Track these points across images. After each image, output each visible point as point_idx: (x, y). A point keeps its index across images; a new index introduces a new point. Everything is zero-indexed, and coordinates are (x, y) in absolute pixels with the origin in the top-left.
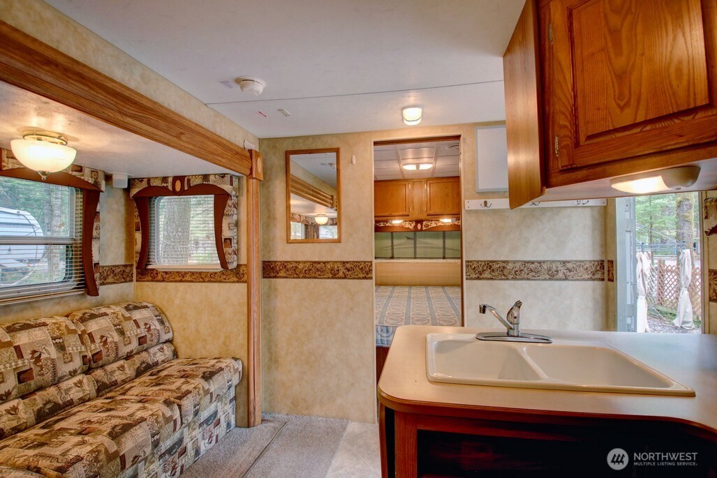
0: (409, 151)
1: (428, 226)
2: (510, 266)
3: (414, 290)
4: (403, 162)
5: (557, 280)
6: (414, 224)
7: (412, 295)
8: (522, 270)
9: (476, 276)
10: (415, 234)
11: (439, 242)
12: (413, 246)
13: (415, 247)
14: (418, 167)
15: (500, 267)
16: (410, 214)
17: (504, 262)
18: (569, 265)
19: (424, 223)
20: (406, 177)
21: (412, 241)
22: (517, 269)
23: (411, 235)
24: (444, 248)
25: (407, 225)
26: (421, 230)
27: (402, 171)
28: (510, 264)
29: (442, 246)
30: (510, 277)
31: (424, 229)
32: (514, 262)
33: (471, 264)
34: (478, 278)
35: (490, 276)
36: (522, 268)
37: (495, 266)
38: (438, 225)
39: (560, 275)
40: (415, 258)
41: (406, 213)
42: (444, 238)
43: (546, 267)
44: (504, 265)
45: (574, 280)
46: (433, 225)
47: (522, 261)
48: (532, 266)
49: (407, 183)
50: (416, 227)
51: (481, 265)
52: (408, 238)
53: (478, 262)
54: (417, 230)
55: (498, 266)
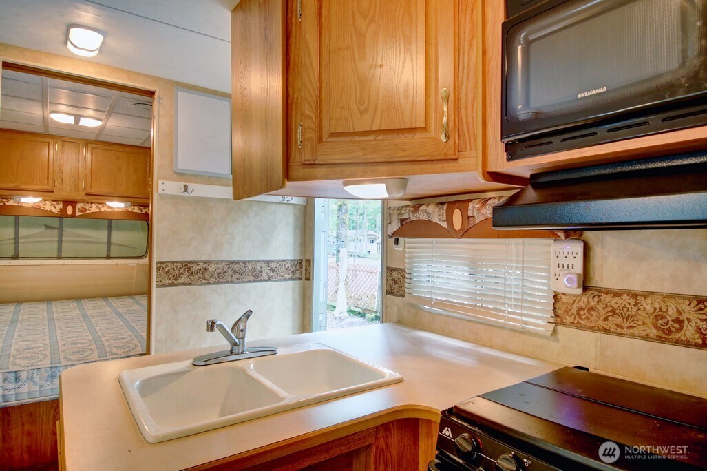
0: (63, 93)
1: (86, 210)
2: (212, 268)
3: (57, 308)
4: (50, 107)
5: (261, 281)
6: (60, 206)
7: (55, 316)
8: (225, 272)
9: (170, 282)
10: (61, 223)
11: (102, 235)
12: (57, 239)
13: (60, 242)
14: (77, 121)
15: (200, 269)
16: (55, 190)
17: (205, 262)
18: (273, 265)
19: (79, 206)
20: (51, 132)
21: (56, 232)
22: (220, 271)
23: (55, 222)
24: (109, 243)
25: (48, 206)
26: (73, 216)
27: (45, 121)
28: (213, 266)
29: (106, 240)
30: (212, 280)
31: (78, 214)
32: (217, 262)
33: (164, 266)
34: (173, 285)
35: (187, 281)
36: (225, 269)
37: (195, 268)
38: (102, 210)
39: (264, 276)
40: (59, 258)
41: (49, 188)
42: (110, 228)
43: (250, 268)
44: (206, 266)
45: (277, 281)
46: (94, 209)
47: (226, 261)
48: (236, 267)
49: (51, 142)
50: (63, 210)
51: (176, 267)
52: (47, 227)
53: (173, 263)
54: (67, 216)
55: (198, 268)
